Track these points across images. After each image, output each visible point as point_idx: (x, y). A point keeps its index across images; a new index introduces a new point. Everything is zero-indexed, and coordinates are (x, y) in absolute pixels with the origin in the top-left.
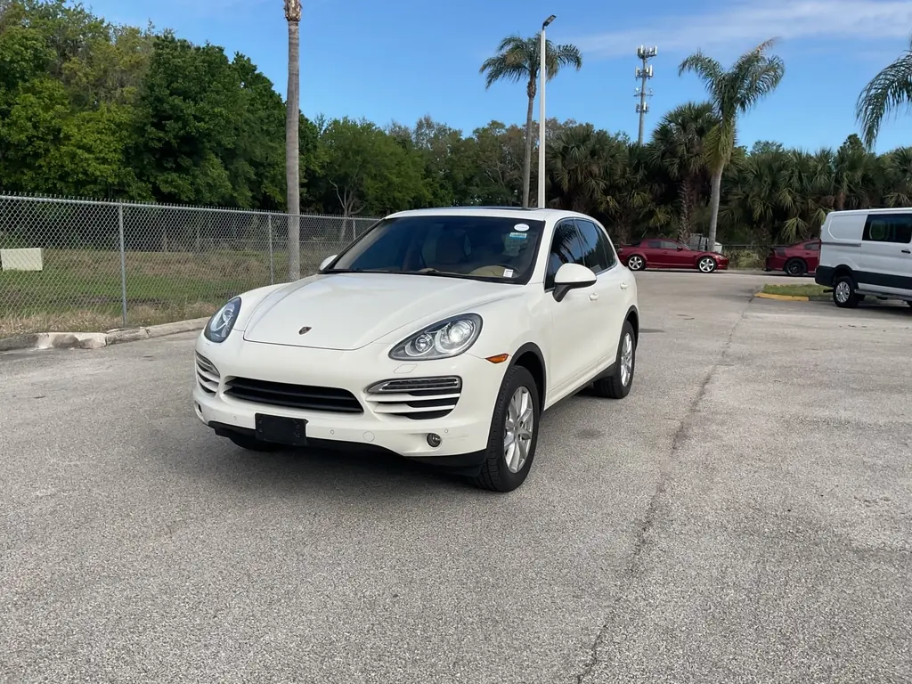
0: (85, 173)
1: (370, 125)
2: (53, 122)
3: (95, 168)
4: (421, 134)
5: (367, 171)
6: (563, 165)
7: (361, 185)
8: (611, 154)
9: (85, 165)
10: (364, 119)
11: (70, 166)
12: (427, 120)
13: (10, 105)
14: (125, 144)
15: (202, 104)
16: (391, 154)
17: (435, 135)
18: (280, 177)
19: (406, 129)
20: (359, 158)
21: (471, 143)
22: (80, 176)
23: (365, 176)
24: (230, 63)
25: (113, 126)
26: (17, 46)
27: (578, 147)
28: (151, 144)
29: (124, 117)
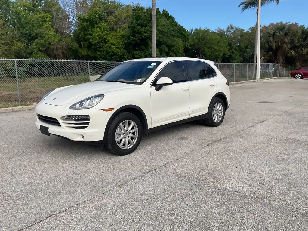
0: (113, 52)
1: (208, 30)
2: (104, 37)
3: (116, 50)
4: (229, 31)
5: (206, 46)
6: (273, 39)
7: (204, 51)
8: (293, 34)
9: (113, 49)
10: (206, 28)
11: (109, 50)
12: (231, 26)
13: (93, 32)
14: (125, 42)
15: (147, 28)
16: (215, 39)
17: (234, 31)
18: (175, 50)
19: (224, 30)
20: (203, 42)
21: (248, 33)
22: (112, 53)
23: (205, 48)
24: (161, 13)
25: (121, 37)
26: (94, 14)
27: (279, 32)
28: (131, 42)
29: (124, 34)
